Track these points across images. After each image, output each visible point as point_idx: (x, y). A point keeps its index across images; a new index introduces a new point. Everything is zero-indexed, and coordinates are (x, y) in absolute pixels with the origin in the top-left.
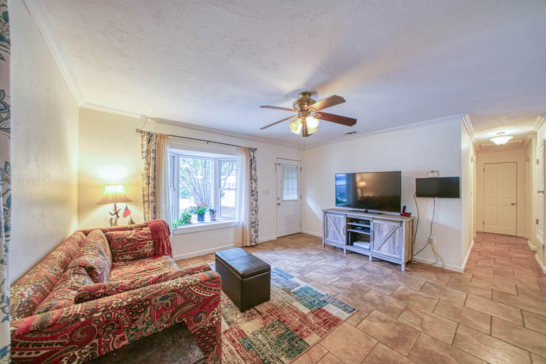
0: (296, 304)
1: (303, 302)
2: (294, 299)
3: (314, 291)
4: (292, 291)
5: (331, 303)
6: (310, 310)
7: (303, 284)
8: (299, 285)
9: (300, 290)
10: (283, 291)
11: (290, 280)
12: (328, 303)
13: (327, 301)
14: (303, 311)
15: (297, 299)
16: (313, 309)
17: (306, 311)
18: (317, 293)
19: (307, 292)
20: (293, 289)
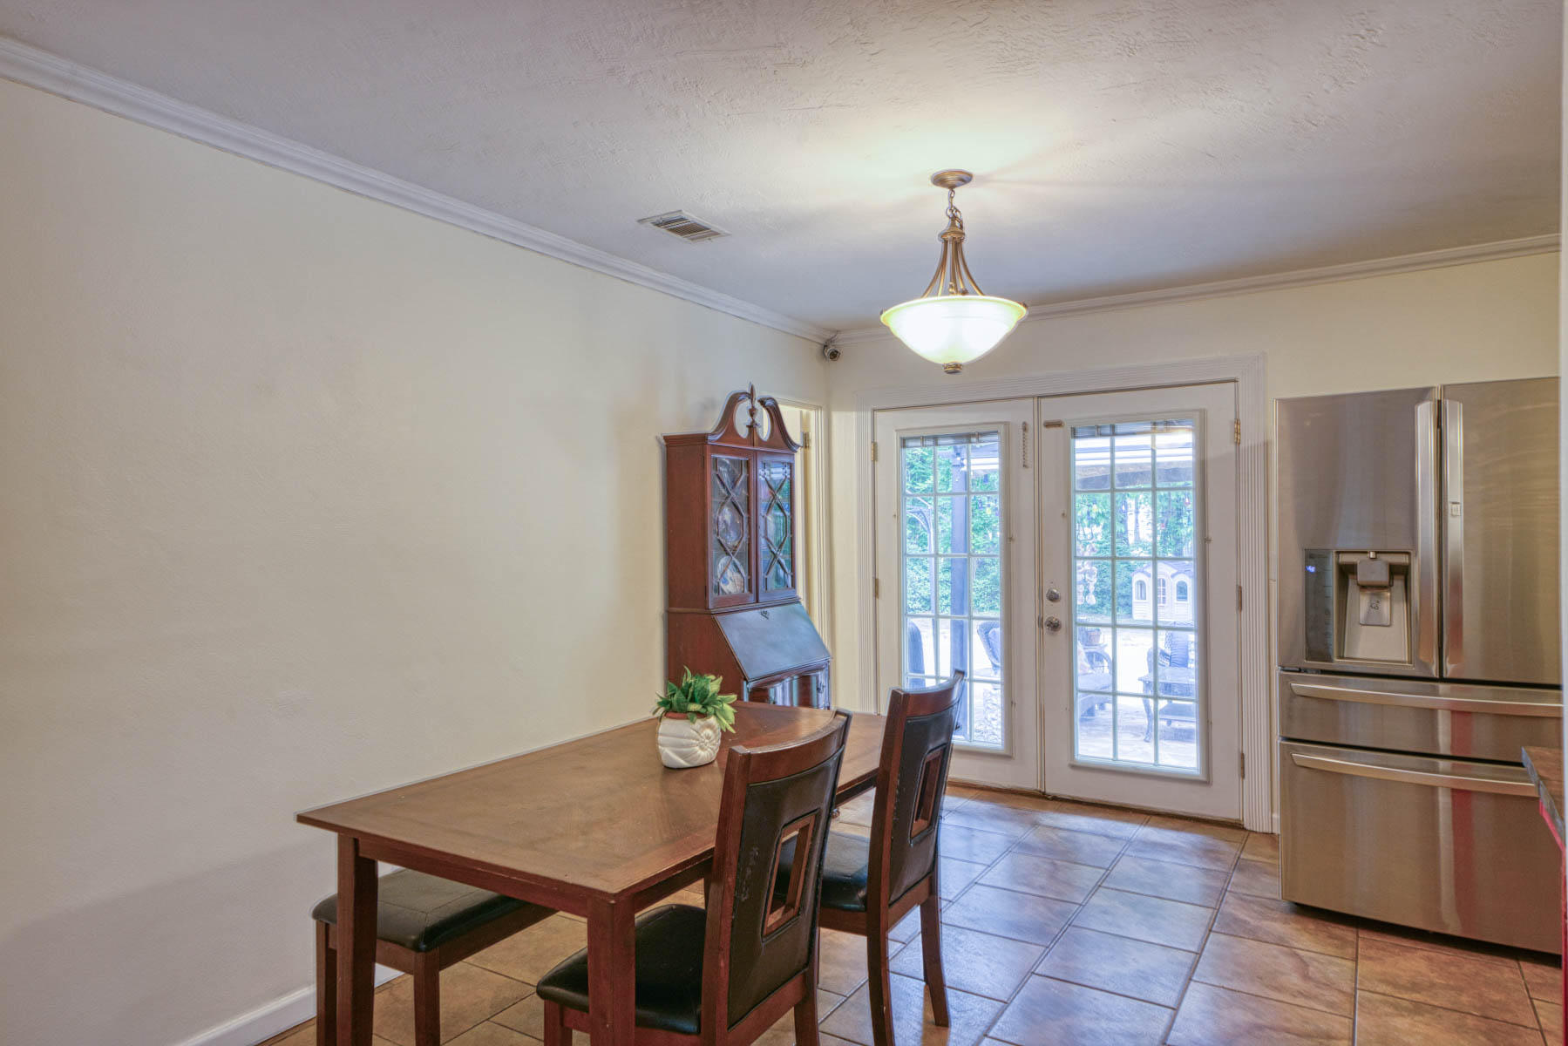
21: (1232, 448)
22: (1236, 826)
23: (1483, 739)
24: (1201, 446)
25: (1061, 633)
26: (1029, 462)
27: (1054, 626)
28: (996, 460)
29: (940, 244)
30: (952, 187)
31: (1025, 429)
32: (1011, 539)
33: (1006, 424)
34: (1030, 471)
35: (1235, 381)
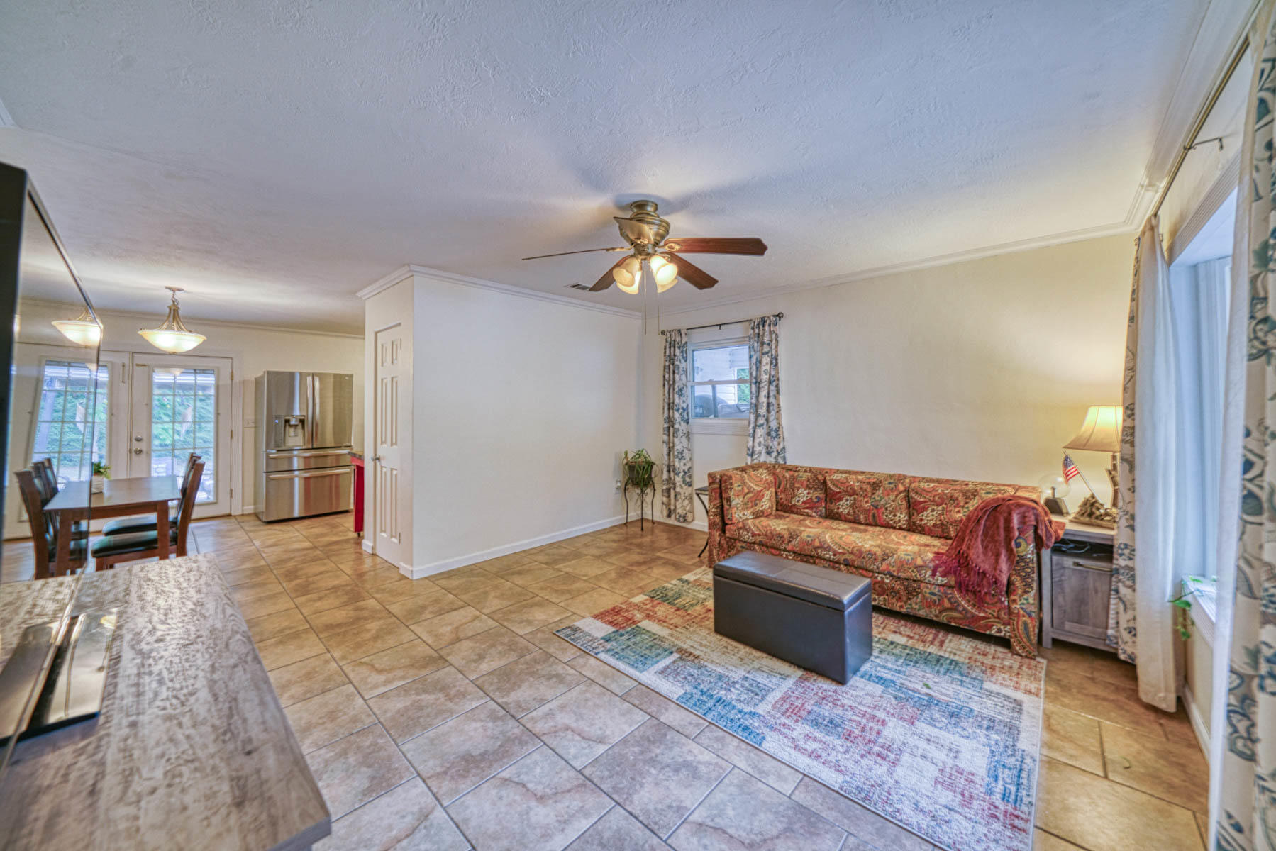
0: (661, 631)
1: (650, 637)
2: (668, 639)
3: (626, 660)
4: (676, 656)
5: (597, 638)
6: (639, 624)
7: (649, 676)
8: (662, 672)
9: (658, 659)
10: (697, 653)
11: (689, 689)
12: (603, 638)
13: (602, 641)
14: (651, 623)
15: (662, 639)
16: (634, 626)
17: (645, 624)
18: (617, 656)
19: (642, 656)
20: (674, 662)
21: (230, 382)
22: (229, 516)
23: (313, 464)
24: (217, 380)
25: (143, 456)
26: (126, 379)
27: (139, 452)
28: (107, 376)
29: (168, 310)
30: (174, 291)
31: (123, 366)
32: (112, 414)
33: (111, 362)
34: (126, 385)
35: (231, 358)
